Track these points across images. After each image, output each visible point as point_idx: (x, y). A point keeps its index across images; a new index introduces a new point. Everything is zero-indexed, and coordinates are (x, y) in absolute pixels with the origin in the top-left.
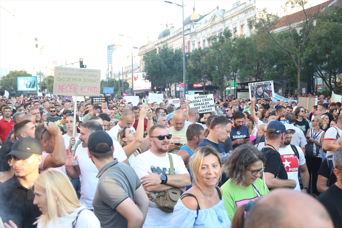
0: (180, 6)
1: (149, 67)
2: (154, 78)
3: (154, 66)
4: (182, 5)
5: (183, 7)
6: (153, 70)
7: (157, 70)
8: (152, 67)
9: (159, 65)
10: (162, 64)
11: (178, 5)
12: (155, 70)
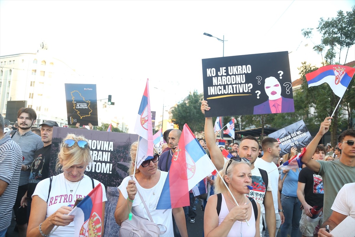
0: (221, 41)
1: (179, 111)
2: (183, 122)
3: (184, 111)
4: (223, 40)
5: (223, 42)
6: (183, 114)
7: (186, 115)
8: (182, 112)
9: (189, 109)
10: (192, 108)
11: (219, 39)
12: (184, 114)
